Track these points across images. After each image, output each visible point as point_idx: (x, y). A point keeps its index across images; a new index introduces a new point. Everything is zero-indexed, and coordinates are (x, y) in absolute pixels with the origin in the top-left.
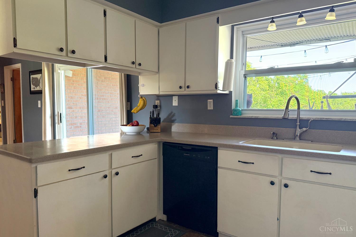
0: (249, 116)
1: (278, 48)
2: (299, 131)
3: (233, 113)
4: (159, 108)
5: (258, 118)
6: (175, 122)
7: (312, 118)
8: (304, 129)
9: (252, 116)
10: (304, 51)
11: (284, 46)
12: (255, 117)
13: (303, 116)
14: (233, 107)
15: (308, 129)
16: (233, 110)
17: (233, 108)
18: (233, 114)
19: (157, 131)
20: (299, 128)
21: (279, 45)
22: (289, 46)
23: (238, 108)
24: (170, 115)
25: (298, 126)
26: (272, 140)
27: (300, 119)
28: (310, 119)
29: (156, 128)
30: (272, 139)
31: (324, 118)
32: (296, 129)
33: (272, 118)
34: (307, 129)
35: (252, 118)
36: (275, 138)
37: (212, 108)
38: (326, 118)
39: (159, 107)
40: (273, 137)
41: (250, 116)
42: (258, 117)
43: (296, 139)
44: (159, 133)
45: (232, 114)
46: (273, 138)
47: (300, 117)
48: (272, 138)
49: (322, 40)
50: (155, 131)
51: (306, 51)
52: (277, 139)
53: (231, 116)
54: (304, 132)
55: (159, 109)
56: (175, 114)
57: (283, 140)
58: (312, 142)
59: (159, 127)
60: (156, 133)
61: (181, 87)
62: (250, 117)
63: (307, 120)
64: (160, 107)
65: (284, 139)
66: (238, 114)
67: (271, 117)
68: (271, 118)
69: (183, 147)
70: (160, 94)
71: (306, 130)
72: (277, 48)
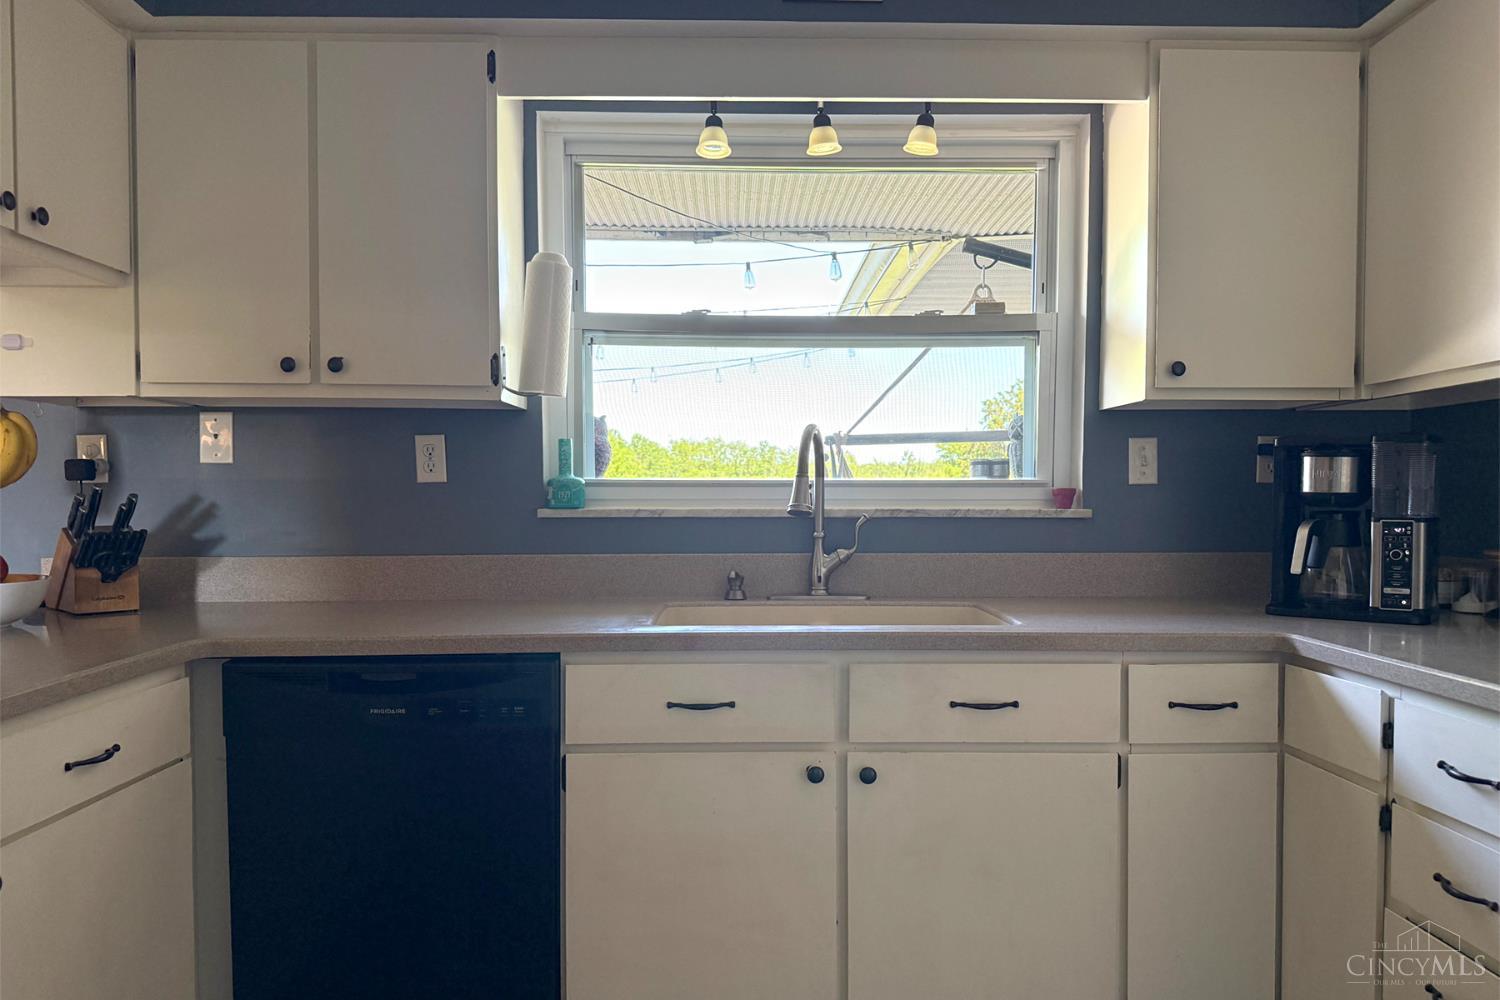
0: (627, 511)
1: (648, 240)
2: (823, 563)
3: (554, 498)
4: (105, 479)
5: (663, 516)
6: (219, 549)
7: (866, 511)
8: (843, 553)
9: (639, 510)
10: (745, 267)
11: (669, 234)
12: (652, 512)
13: (836, 505)
14: (549, 468)
15: (855, 552)
16: (550, 483)
17: (546, 477)
18: (553, 502)
19: (121, 606)
20: (825, 552)
21: (653, 229)
22: (690, 240)
23: (572, 476)
24: (181, 512)
25: (820, 541)
26: (728, 603)
27: (826, 516)
28: (855, 515)
29: (111, 589)
30: (727, 599)
31: (901, 511)
32: (810, 554)
33: (719, 515)
34: (852, 551)
35: (638, 516)
36: (739, 595)
37: (440, 475)
38: (909, 511)
39: (104, 473)
40: (732, 592)
41: (631, 511)
42: (663, 511)
43: (813, 592)
44: (134, 619)
45: (549, 501)
46: (731, 597)
47: (826, 508)
48: (728, 594)
49: (803, 233)
50: (102, 606)
51: (751, 266)
52: (745, 598)
53: (543, 513)
54: (842, 562)
55: (107, 481)
56: (213, 506)
57: (768, 599)
58: (868, 598)
59: (132, 581)
60: (112, 619)
61: (288, 365)
62: (631, 516)
63: (850, 520)
64: (110, 471)
65: (773, 598)
66: (576, 503)
67: (715, 510)
68: (715, 515)
69: (364, 677)
70: (143, 394)
71: (848, 557)
72: (643, 239)
